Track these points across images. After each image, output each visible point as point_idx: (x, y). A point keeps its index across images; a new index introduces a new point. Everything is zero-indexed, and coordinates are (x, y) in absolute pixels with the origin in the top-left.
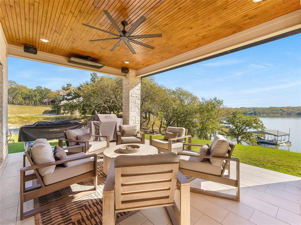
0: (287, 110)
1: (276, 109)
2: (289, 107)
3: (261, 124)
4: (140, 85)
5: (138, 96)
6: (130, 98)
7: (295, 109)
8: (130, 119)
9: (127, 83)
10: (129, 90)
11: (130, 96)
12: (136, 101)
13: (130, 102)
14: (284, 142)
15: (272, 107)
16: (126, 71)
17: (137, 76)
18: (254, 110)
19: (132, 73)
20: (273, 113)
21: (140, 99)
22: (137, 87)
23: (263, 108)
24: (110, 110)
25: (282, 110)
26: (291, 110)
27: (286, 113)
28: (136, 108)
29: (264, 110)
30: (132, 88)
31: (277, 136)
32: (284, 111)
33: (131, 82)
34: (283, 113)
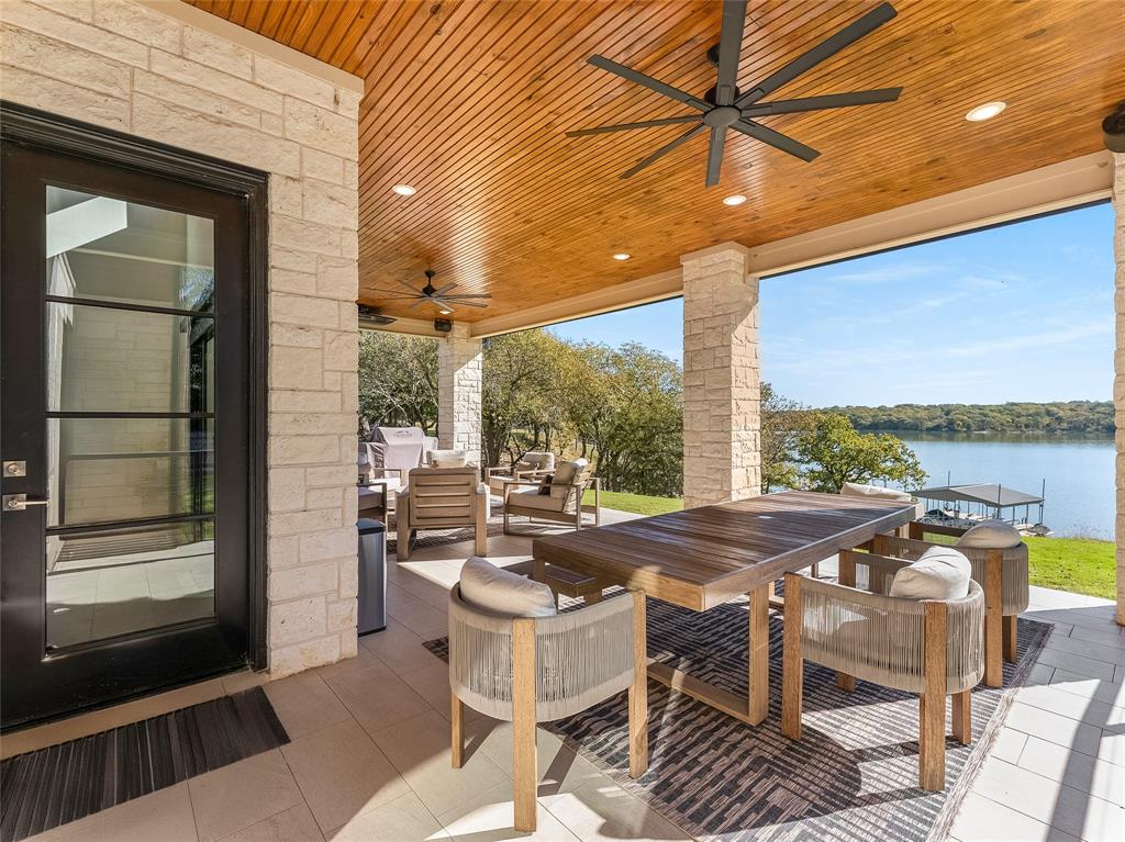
0: (1069, 413)
1: (1031, 412)
2: (1079, 404)
3: (911, 460)
4: (480, 357)
5: (475, 384)
6: (456, 388)
7: (1099, 409)
8: (455, 440)
9: (449, 353)
10: (453, 371)
11: (456, 384)
12: (472, 395)
13: (456, 398)
14: (1024, 526)
15: (1016, 404)
16: (446, 327)
17: (472, 336)
18: (947, 414)
19: (459, 330)
20: (1018, 427)
21: (480, 390)
22: (472, 364)
23: (981, 408)
24: (409, 416)
25: (1053, 415)
26: (1084, 414)
27: (1065, 425)
28: (471, 412)
29: (985, 415)
30: (461, 365)
31: (998, 506)
32: (1059, 419)
33: (456, 352)
34: (1055, 425)
